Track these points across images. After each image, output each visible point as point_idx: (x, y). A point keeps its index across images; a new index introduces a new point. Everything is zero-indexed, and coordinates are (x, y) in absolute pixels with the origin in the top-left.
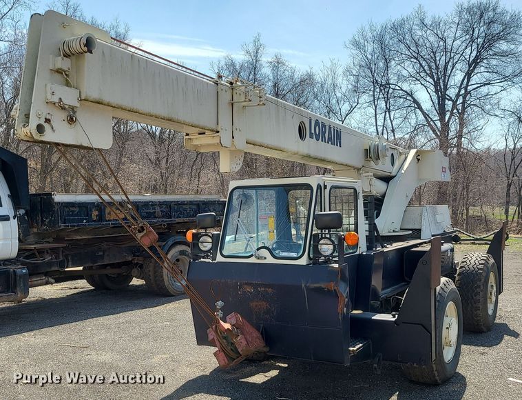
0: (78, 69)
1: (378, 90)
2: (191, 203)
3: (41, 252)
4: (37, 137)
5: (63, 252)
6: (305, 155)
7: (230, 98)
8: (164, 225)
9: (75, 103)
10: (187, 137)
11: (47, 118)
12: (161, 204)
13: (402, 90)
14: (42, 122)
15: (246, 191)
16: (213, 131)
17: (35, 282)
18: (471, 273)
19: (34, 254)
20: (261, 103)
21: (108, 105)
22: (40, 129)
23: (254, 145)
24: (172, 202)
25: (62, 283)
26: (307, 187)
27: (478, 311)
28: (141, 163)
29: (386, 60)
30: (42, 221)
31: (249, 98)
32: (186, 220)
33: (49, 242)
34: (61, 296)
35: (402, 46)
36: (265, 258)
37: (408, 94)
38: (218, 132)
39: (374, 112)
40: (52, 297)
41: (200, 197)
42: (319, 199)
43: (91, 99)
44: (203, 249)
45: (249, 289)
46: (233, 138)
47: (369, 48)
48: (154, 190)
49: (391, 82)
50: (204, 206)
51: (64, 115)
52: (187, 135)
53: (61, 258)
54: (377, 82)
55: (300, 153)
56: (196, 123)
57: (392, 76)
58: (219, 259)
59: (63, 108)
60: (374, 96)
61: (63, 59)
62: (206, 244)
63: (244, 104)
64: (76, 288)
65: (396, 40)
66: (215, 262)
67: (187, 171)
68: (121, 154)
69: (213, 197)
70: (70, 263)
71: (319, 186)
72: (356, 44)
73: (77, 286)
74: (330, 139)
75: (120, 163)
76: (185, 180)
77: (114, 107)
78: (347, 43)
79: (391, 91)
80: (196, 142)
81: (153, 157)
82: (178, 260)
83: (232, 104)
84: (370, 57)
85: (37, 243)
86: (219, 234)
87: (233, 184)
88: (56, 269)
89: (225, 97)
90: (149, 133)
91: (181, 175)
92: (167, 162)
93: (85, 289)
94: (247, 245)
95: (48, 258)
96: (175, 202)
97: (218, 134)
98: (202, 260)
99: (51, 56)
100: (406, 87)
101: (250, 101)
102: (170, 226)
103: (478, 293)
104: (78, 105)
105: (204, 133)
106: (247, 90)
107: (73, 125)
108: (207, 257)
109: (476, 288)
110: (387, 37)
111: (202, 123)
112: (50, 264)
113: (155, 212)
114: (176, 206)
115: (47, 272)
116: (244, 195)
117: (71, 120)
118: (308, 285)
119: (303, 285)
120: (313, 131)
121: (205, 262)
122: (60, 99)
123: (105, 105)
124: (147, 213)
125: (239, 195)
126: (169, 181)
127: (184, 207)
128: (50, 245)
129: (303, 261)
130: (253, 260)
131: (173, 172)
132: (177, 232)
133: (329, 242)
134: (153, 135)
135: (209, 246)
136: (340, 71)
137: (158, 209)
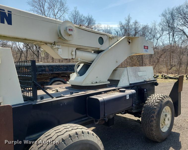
2: (64, 66)
8: (50, 74)
13: (179, 29)
18: (150, 107)
27: (152, 132)
39: (169, 36)
47: (168, 16)
50: (70, 67)
60: (169, 31)
78: (160, 15)
84: (168, 19)
96: (55, 65)
100: (181, 28)
103: (152, 121)
109: (152, 117)
113: (45, 69)
124: (41, 70)
136: (157, 24)
137: (47, 68)
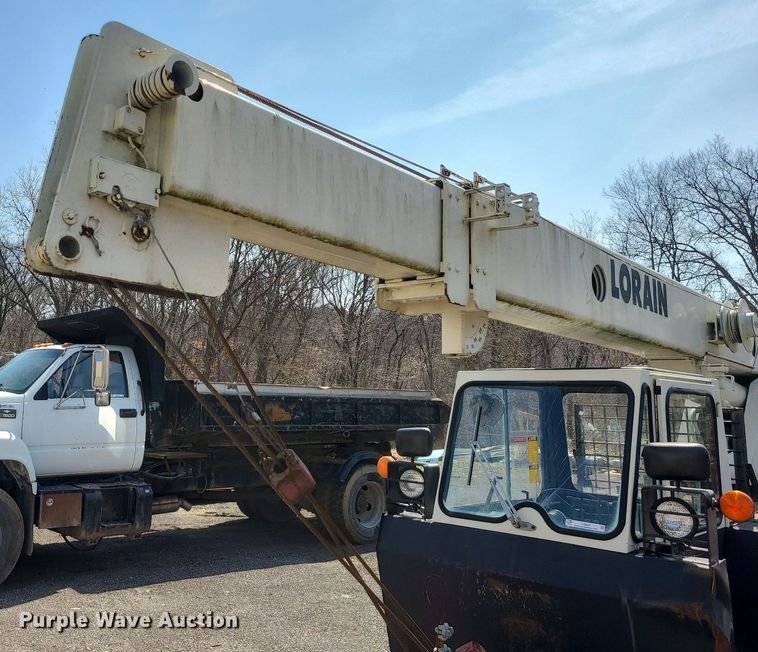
0: (164, 136)
1: (659, 252)
2: (388, 402)
3: (173, 463)
4: (60, 262)
5: (203, 465)
6: (605, 327)
7: (466, 212)
8: (347, 433)
9: (149, 198)
10: (382, 286)
11: (87, 225)
12: (344, 401)
13: (696, 251)
14: (75, 232)
15: (490, 391)
16: (431, 272)
17: (165, 507)
19: (165, 466)
20: (530, 221)
21: (225, 208)
22: (68, 247)
23: (511, 303)
24: (360, 399)
25: (208, 506)
26: (621, 388)
28: (326, 345)
29: (669, 210)
30: (180, 419)
31: (506, 209)
32: (379, 427)
33: (185, 449)
34: (202, 526)
35: (693, 191)
36: (534, 528)
37: (707, 257)
38: (441, 275)
40: (190, 527)
41: (401, 393)
42: (646, 415)
43: (183, 192)
44: (408, 494)
45: (501, 589)
46: (471, 287)
47: (643, 196)
48: (341, 380)
49: (678, 240)
50: (406, 408)
51: (125, 223)
52: (382, 281)
53: (200, 474)
54: (656, 240)
55: (595, 324)
56: (400, 253)
57: (679, 233)
58: (438, 516)
59: (123, 208)
60: (652, 259)
61: (128, 110)
62: (414, 486)
63: (493, 223)
64: (224, 515)
65: (683, 184)
66: (431, 521)
67: (384, 357)
68: (302, 334)
69: (421, 395)
70: (213, 481)
71: (645, 389)
72: (621, 191)
73: (227, 511)
74: (647, 302)
75: (299, 345)
76: (380, 369)
77: (236, 213)
78: (608, 190)
79: (679, 253)
80: (398, 296)
81: (341, 338)
82: (365, 488)
83: (470, 225)
84: (643, 207)
85: (171, 450)
86: (438, 468)
87: (464, 377)
88: (194, 488)
89: (456, 210)
90: (336, 308)
91: (376, 363)
92: (358, 345)
93: (236, 519)
94: (492, 491)
95: (182, 474)
96: (364, 399)
97: (441, 279)
98: (405, 513)
99: (107, 108)
100: (701, 247)
101: (507, 215)
102: (354, 434)
104: (155, 203)
105: (414, 278)
106: (500, 194)
107: (145, 244)
108: (415, 509)
110: (669, 181)
111: (412, 256)
112: (186, 482)
113: (334, 414)
114: (364, 406)
115: (182, 492)
116: (485, 397)
117: (140, 234)
118: (635, 600)
119: (624, 600)
120: (618, 285)
121: (411, 519)
122: (117, 189)
123: (217, 208)
124: (323, 414)
125: (476, 398)
126: (360, 369)
127: (378, 407)
128: (188, 454)
129: (621, 544)
130: (506, 528)
131: (366, 358)
132: (367, 445)
133: (681, 509)
134: (341, 312)
135: (418, 490)
136: (598, 227)
137: (339, 410)
